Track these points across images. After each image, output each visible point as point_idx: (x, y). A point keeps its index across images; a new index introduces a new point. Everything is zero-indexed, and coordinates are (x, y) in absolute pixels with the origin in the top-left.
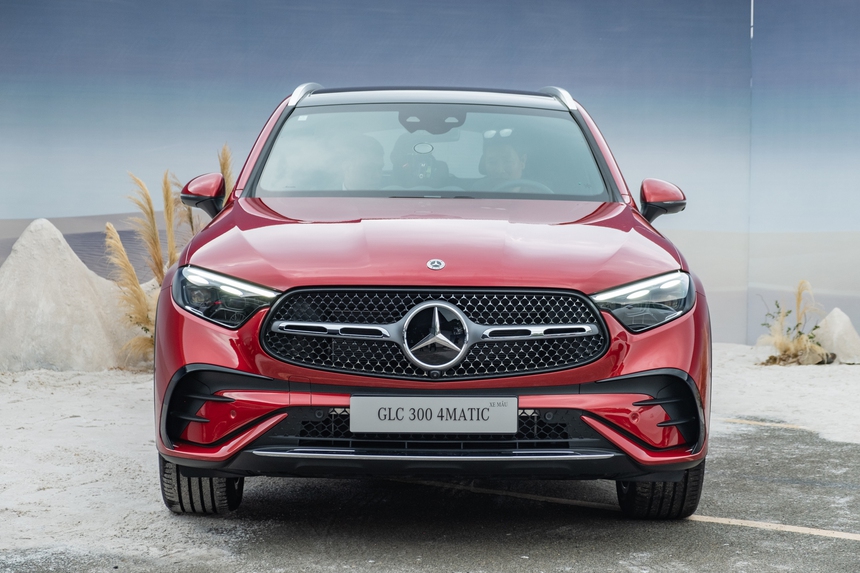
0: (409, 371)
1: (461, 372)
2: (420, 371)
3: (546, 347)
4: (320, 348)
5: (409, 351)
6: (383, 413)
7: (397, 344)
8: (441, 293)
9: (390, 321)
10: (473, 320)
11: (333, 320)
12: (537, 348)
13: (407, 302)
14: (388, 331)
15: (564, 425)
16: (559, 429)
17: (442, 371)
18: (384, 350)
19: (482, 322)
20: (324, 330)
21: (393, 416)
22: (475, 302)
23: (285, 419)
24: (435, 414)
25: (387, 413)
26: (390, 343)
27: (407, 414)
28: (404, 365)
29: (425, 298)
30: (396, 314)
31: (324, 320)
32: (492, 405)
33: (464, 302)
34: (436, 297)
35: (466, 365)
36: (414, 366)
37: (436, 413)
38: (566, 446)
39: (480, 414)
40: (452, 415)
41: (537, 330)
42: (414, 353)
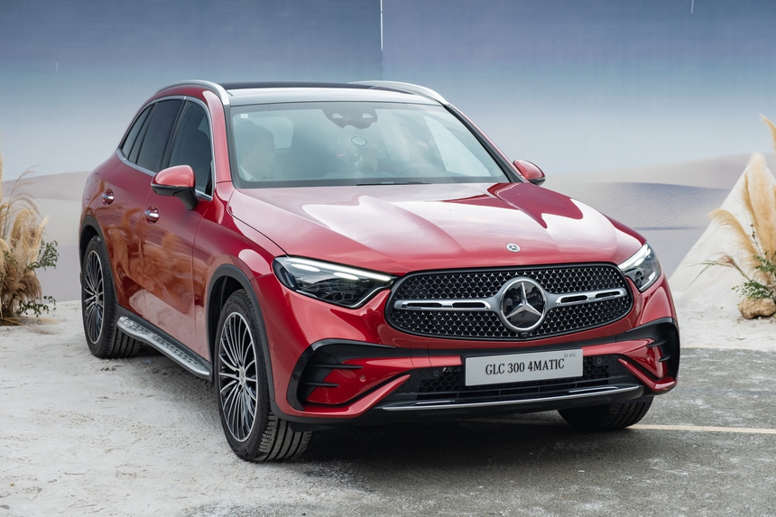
0: (505, 334)
1: (542, 332)
2: (513, 333)
3: (596, 308)
4: (429, 321)
5: (505, 318)
6: (489, 368)
7: (495, 313)
8: (524, 271)
9: (488, 295)
10: (548, 291)
11: (444, 297)
12: (590, 309)
13: (500, 279)
14: (489, 303)
15: (607, 367)
16: (604, 371)
17: (529, 332)
18: (486, 318)
19: (553, 292)
20: (440, 305)
21: (497, 370)
22: (547, 276)
23: (408, 380)
24: (526, 367)
25: (492, 368)
26: (490, 313)
27: (507, 368)
28: (501, 329)
29: (513, 276)
30: (492, 289)
31: (437, 297)
32: (566, 356)
33: (540, 277)
34: (521, 274)
35: (545, 326)
36: (509, 330)
37: (527, 365)
38: (606, 383)
39: (558, 364)
40: (538, 366)
41: (591, 295)
42: (509, 319)
